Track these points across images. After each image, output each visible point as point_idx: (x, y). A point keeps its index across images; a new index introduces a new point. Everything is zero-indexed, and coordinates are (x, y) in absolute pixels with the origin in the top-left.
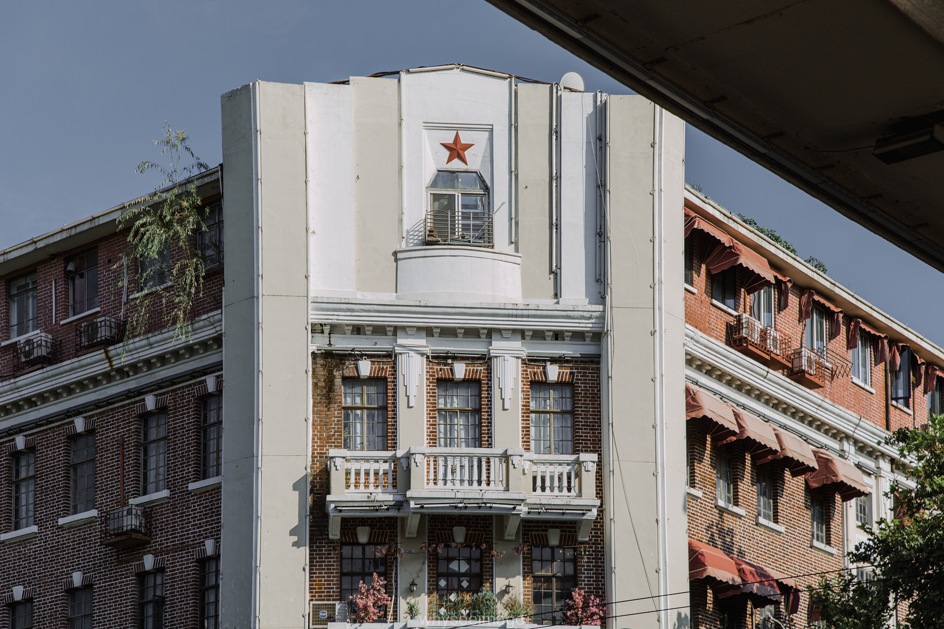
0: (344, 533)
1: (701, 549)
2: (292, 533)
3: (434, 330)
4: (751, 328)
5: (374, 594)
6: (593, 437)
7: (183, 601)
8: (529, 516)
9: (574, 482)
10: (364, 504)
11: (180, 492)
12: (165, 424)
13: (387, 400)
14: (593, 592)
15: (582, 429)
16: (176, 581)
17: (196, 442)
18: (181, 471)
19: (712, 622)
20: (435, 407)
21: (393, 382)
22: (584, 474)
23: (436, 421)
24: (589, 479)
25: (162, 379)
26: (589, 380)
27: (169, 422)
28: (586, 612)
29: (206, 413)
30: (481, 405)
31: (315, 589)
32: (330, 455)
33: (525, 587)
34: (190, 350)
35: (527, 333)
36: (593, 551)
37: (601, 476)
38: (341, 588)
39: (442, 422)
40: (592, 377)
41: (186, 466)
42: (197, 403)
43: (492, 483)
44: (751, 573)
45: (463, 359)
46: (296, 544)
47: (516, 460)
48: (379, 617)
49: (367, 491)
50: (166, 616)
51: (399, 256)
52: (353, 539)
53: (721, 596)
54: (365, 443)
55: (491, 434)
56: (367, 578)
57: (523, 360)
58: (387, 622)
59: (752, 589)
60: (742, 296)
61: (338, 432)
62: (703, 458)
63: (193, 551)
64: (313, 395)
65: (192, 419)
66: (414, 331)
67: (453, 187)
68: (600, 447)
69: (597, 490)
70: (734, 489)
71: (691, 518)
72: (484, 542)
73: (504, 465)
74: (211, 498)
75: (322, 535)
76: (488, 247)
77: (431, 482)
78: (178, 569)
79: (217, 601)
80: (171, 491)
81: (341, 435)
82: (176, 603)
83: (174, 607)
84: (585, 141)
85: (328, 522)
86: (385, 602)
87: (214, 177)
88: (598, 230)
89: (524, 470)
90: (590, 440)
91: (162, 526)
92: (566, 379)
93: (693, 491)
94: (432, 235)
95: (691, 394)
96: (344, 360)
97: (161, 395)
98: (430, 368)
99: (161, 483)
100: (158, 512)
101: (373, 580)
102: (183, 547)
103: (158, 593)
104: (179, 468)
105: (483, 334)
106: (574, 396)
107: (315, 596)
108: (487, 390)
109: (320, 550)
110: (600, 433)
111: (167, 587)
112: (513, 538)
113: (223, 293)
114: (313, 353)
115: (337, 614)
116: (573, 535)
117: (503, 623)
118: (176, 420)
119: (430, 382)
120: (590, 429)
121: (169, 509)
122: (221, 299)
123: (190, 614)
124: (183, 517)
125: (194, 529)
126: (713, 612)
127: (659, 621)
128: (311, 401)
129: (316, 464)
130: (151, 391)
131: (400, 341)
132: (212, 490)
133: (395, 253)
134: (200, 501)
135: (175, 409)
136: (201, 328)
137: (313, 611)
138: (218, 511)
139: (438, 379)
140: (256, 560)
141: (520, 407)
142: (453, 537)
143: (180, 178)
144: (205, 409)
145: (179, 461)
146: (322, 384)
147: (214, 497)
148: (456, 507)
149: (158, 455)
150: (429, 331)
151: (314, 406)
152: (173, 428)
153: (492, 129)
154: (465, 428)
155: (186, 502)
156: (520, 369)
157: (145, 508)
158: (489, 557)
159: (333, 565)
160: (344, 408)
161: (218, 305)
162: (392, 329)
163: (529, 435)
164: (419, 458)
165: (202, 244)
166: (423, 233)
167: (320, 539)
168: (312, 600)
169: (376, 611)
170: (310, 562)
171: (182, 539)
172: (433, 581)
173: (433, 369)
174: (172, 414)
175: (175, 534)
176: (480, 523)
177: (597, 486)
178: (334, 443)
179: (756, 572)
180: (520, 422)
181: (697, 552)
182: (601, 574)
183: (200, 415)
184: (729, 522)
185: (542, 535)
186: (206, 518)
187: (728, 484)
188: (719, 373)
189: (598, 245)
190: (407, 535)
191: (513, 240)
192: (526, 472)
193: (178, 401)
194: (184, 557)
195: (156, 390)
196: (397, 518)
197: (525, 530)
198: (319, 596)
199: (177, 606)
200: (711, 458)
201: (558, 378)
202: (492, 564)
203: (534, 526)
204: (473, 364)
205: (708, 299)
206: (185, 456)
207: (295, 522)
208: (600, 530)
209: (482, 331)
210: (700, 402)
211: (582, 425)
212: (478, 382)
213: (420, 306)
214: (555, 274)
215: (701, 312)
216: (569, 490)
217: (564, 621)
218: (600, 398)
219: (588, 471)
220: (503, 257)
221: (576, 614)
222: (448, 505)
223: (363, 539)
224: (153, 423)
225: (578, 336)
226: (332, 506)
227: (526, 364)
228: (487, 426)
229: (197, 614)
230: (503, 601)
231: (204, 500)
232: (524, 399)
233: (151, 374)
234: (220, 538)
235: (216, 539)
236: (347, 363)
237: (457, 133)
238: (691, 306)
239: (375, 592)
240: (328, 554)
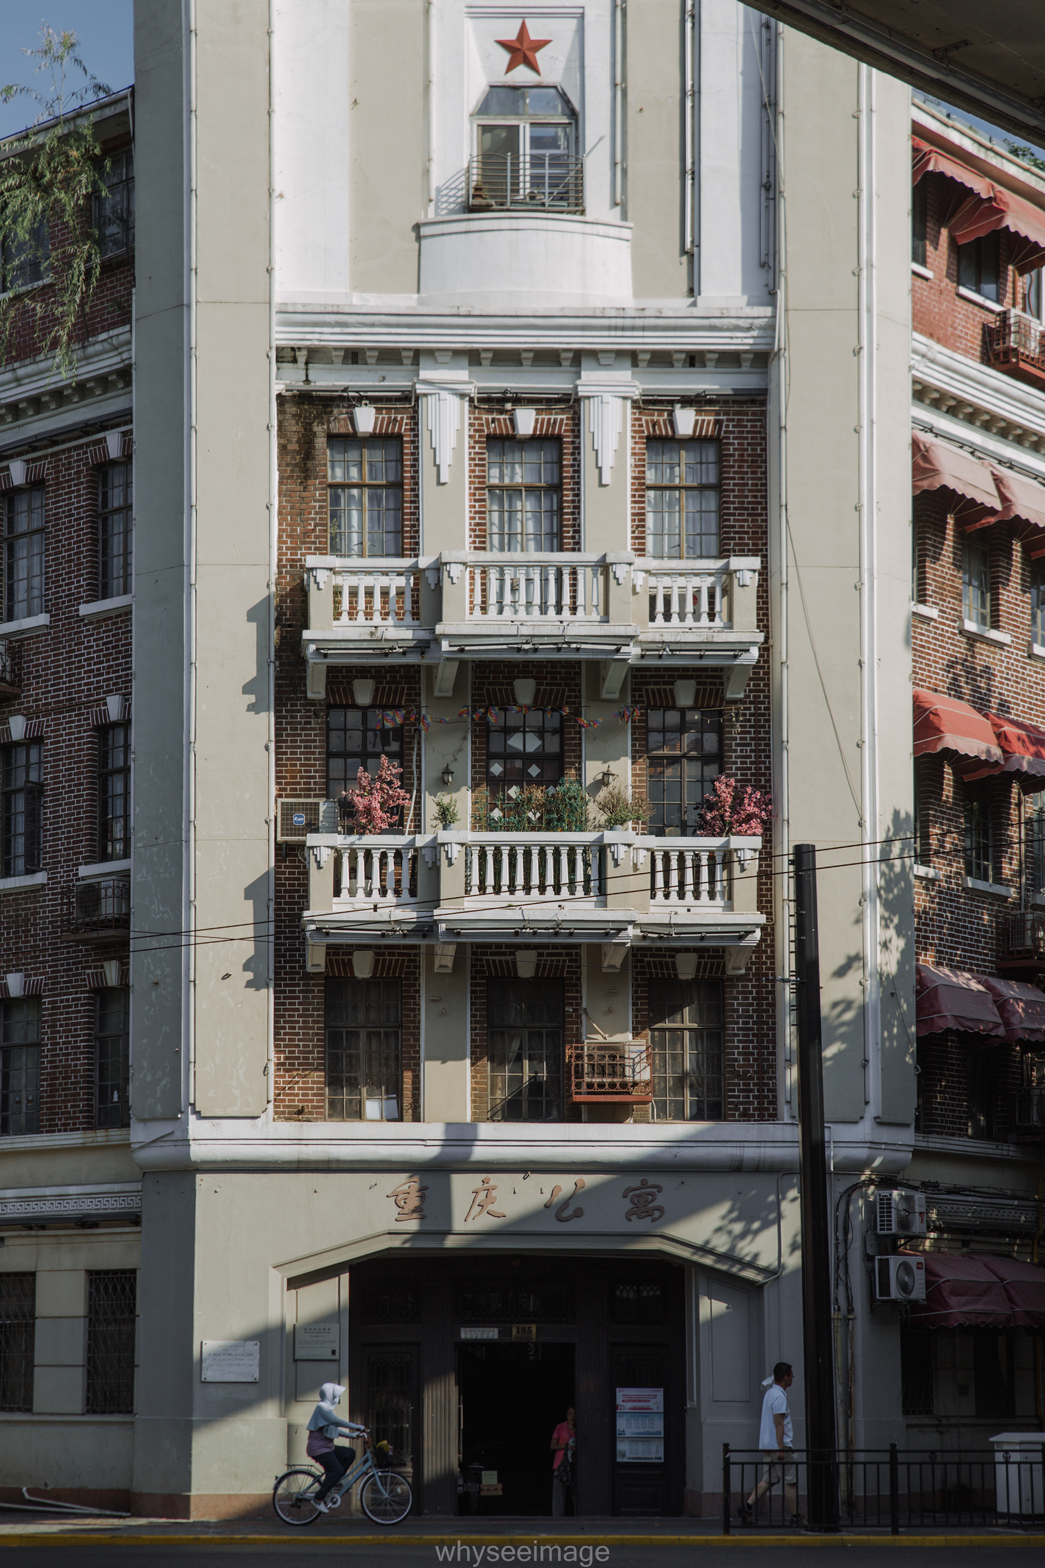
0: (332, 689)
1: (933, 704)
2: (247, 689)
3: (483, 355)
4: (1024, 330)
5: (382, 789)
6: (754, 527)
7: (73, 791)
8: (644, 662)
9: (721, 604)
10: (365, 645)
11: (66, 618)
12: (42, 507)
13: (403, 472)
14: (750, 781)
15: (734, 515)
16: (61, 760)
17: (91, 539)
18: (67, 585)
19: (951, 820)
20: (484, 483)
21: (413, 442)
22: (737, 590)
23: (484, 506)
24: (746, 600)
25: (36, 436)
26: (748, 432)
27: (47, 505)
28: (738, 813)
29: (107, 492)
30: (561, 478)
31: (285, 778)
32: (308, 565)
33: (633, 775)
34: (82, 390)
35: (641, 357)
36: (751, 715)
37: (766, 591)
38: (327, 777)
39: (495, 507)
40: (752, 426)
41: (75, 577)
42: (91, 475)
43: (580, 610)
44: (1019, 738)
45: (531, 401)
46: (252, 708)
47: (621, 571)
48: (391, 825)
49: (369, 623)
50: (45, 814)
51: (424, 231)
52: (347, 699)
53: (967, 778)
54: (367, 544)
55: (579, 526)
56: (371, 762)
57: (634, 402)
58: (403, 833)
59: (1021, 765)
60: (1010, 278)
61: (321, 525)
62: (940, 554)
63: (88, 713)
64: (279, 465)
65: (84, 500)
66: (447, 359)
67: (516, 113)
68: (766, 544)
69: (758, 615)
70: (992, 600)
71: (918, 652)
72: (567, 703)
73: (601, 578)
74: (116, 629)
75: (295, 693)
76: (575, 213)
77: (477, 609)
78: (64, 741)
79: (126, 793)
80: (51, 616)
81: (326, 531)
82: (61, 793)
83: (58, 800)
84: (741, 30)
85: (305, 671)
86: (401, 802)
87: (120, 108)
88: (765, 180)
89: (634, 587)
90: (747, 533)
91: (37, 671)
92: (707, 431)
93: (923, 610)
94: (480, 196)
95: (920, 450)
96: (331, 406)
97: (34, 460)
98: (475, 419)
99: (36, 602)
100: (32, 649)
101: (379, 767)
102: (72, 705)
103: (33, 777)
104: (64, 580)
105: (566, 359)
106: (721, 459)
107: (285, 790)
108: (573, 454)
109: (292, 717)
110: (766, 521)
111: (46, 768)
112: (616, 696)
113: (134, 297)
114: (279, 396)
115: (321, 819)
116: (718, 690)
117: (598, 834)
118: (58, 502)
119: (476, 442)
120: (749, 515)
121: (49, 645)
122: (130, 306)
123: (85, 812)
124: (70, 657)
125: (89, 677)
126: (954, 804)
127: (860, 825)
128: (276, 475)
129: (285, 578)
130: (19, 454)
131: (424, 374)
132: (117, 617)
133: (417, 227)
134: (98, 633)
135: (57, 484)
136: (97, 354)
137: (282, 814)
138: (126, 651)
139: (489, 437)
140: (189, 731)
141: (629, 481)
142: (513, 695)
143: (66, 107)
144: (105, 485)
145: (63, 569)
146: (294, 446)
147: (121, 628)
148: (519, 650)
149: (30, 557)
150: (473, 357)
151: (281, 483)
152: (54, 515)
153: (583, 15)
154: (534, 516)
155: (75, 633)
156: (629, 416)
157: (11, 642)
158: (574, 727)
159: (315, 741)
160: (332, 486)
161: (125, 318)
162: (411, 354)
163: (644, 526)
164: (455, 570)
165: (100, 217)
166: (464, 192)
167: (292, 699)
168: (279, 796)
169: (385, 816)
170: (276, 735)
171: (70, 693)
172: (480, 767)
173: (481, 419)
174: (53, 491)
175: (59, 684)
176: (560, 673)
177: (758, 609)
178: (314, 543)
179: (1028, 736)
180: (629, 505)
181: (927, 710)
182: (764, 751)
183: (97, 495)
184: (984, 655)
185: (665, 690)
186: (108, 661)
187: (982, 593)
188: (969, 410)
189: (764, 204)
190: (436, 694)
191: (618, 200)
192: (638, 589)
193: (61, 471)
194: (73, 722)
195: (27, 452)
196: (419, 666)
197: (636, 683)
198: (292, 790)
199: (63, 799)
200: (954, 553)
201: (695, 431)
202: (580, 739)
203: (651, 677)
204: (549, 411)
205: (951, 286)
206: (73, 560)
207: (251, 672)
208: (763, 679)
209: (564, 355)
210: (935, 462)
211: (735, 509)
212: (557, 440)
213: (458, 316)
214: (691, 256)
215: (940, 309)
216: (712, 616)
217: (701, 827)
218: (765, 461)
219: (744, 586)
220: (602, 230)
221: (722, 816)
222: (505, 647)
223: (363, 696)
224: (22, 505)
225: (729, 359)
226: (312, 647)
227: (639, 408)
228: (573, 513)
229: (95, 812)
230: (597, 798)
231: (104, 632)
232: (636, 466)
233: (19, 426)
234: (130, 694)
235: (124, 695)
236: (336, 411)
237: (523, 25)
238: (922, 301)
239: (385, 786)
240: (306, 723)
